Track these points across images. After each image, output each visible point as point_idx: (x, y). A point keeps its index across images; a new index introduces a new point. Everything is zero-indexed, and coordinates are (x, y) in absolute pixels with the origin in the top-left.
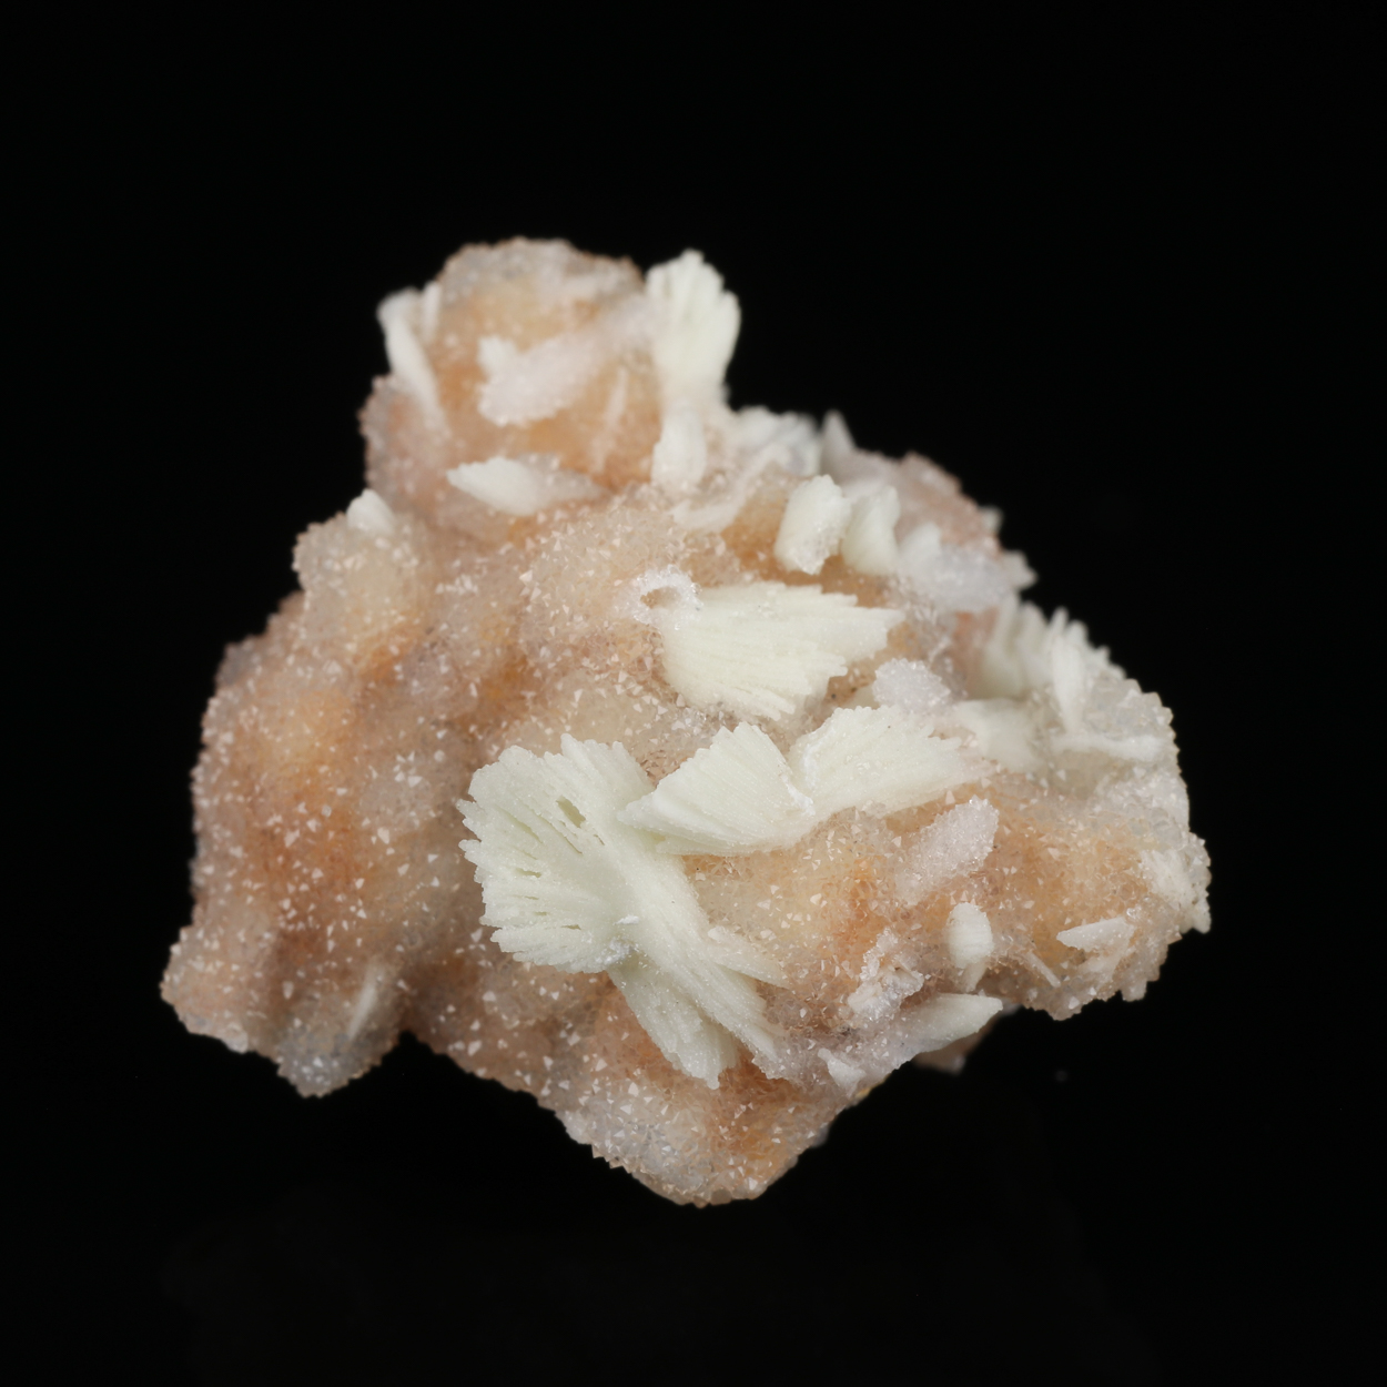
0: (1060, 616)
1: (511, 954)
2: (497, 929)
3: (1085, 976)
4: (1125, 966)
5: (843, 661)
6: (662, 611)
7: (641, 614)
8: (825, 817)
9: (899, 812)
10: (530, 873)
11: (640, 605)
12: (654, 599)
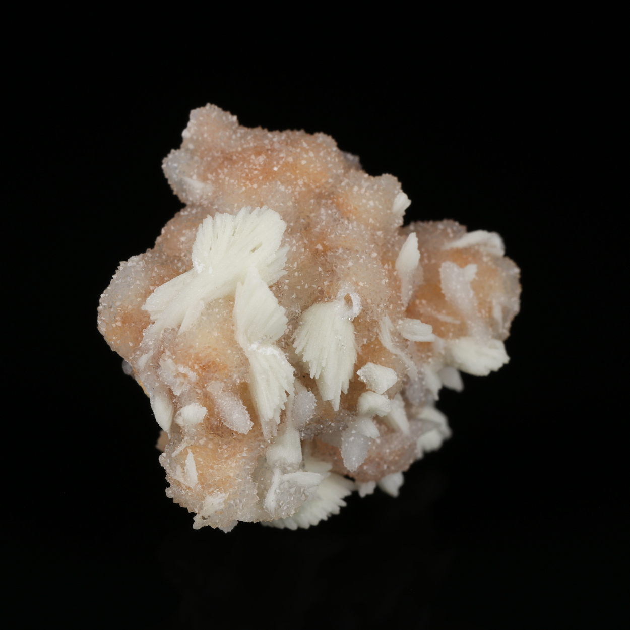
0: (344, 504)
1: (202, 223)
2: (213, 218)
3: (175, 467)
4: (179, 484)
5: (317, 378)
6: (343, 302)
7: (341, 294)
8: (247, 355)
9: (250, 393)
10: (235, 232)
11: (346, 294)
12: (348, 301)
